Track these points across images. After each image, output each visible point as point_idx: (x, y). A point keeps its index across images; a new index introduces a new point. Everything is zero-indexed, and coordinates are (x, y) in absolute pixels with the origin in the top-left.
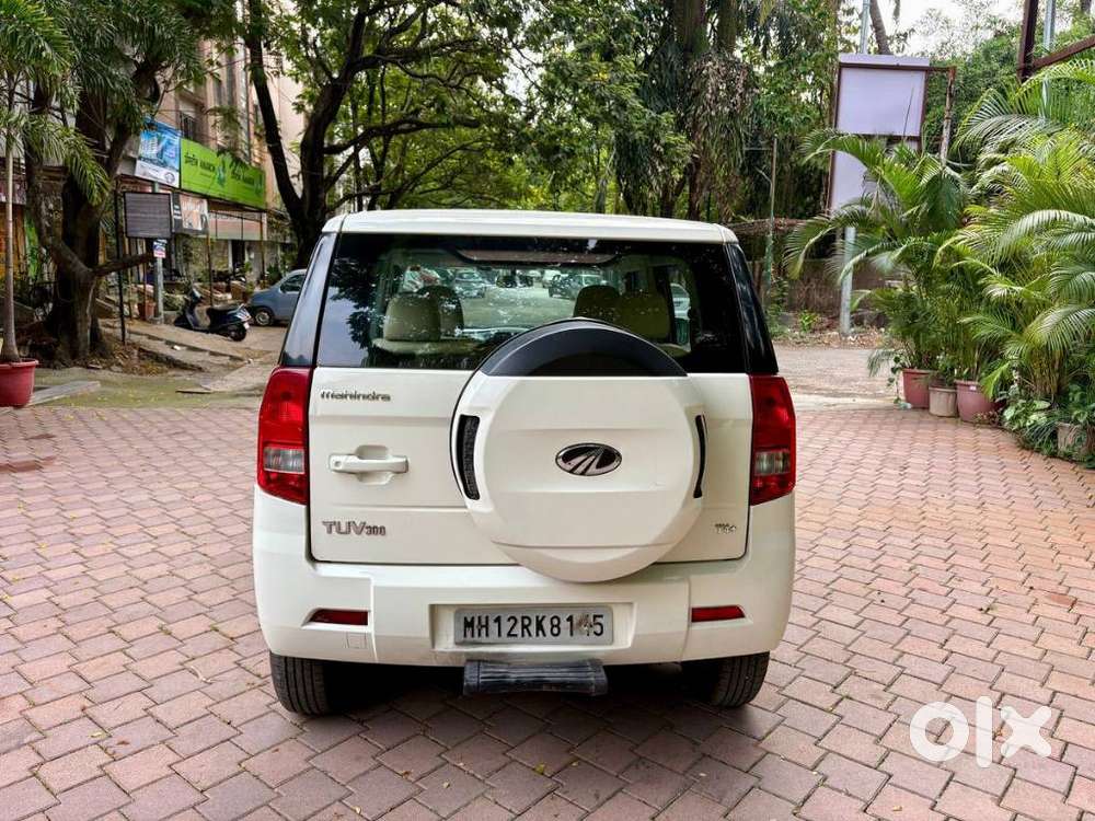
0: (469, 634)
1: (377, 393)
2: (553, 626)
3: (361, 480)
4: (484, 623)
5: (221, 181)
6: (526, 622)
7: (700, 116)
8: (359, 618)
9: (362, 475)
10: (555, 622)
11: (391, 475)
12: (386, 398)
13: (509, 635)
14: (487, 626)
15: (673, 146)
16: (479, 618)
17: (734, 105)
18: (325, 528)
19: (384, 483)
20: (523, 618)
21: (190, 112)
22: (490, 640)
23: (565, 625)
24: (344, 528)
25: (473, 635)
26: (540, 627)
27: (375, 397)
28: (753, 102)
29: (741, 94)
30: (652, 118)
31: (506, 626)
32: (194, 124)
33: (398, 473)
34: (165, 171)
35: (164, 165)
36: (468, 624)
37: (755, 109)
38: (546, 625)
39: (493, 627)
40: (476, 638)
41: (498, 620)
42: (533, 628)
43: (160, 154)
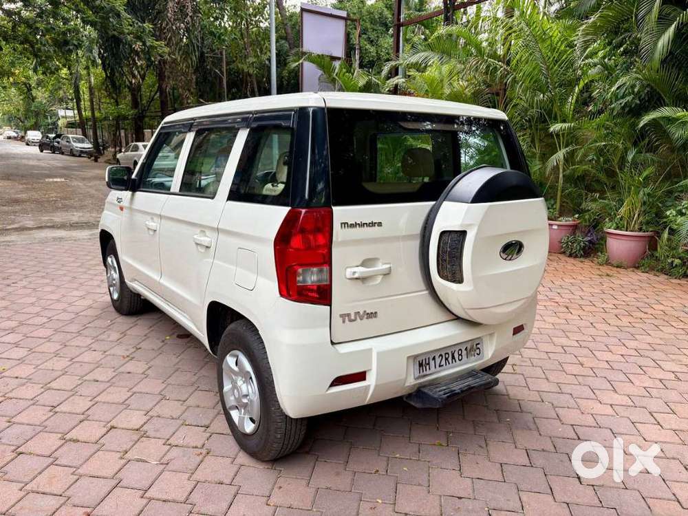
0: (421, 371)
1: (374, 222)
2: (459, 355)
3: (363, 283)
4: (427, 362)
6: (447, 356)
7: (165, 28)
8: (361, 376)
9: (363, 279)
10: (460, 353)
11: (381, 277)
12: (380, 224)
13: (440, 366)
14: (429, 364)
15: (156, 48)
16: (425, 360)
17: (188, 24)
18: (341, 320)
19: (377, 282)
20: (446, 354)
22: (430, 372)
23: (464, 353)
24: (353, 317)
25: (423, 371)
26: (453, 357)
27: (372, 224)
28: (200, 23)
29: (191, 17)
30: (140, 27)
31: (438, 360)
33: (385, 275)
36: (421, 365)
37: (202, 29)
38: (456, 355)
39: (432, 363)
40: (425, 372)
41: (434, 358)
42: (450, 359)
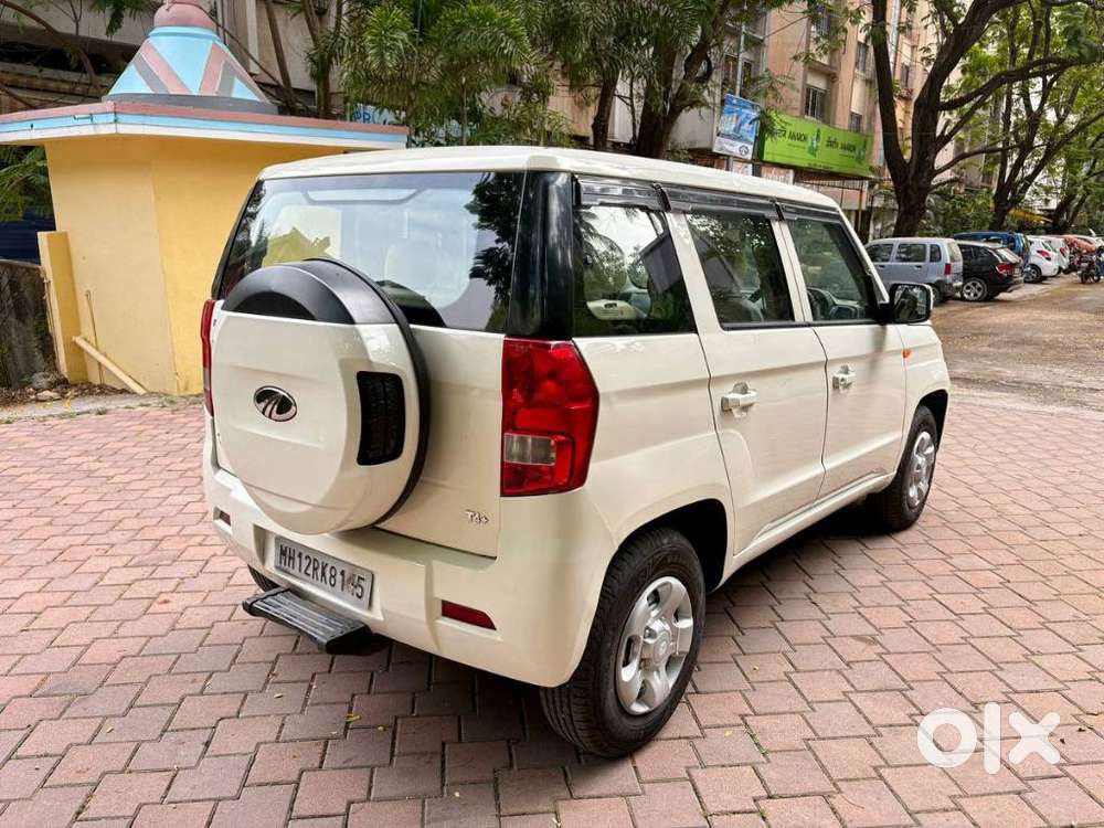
0: (283, 561)
2: (331, 576)
4: (291, 555)
5: (813, 151)
6: (316, 565)
10: (333, 572)
13: (306, 573)
16: (289, 549)
20: (315, 560)
21: (819, 83)
22: (295, 572)
23: (339, 578)
25: (285, 563)
26: (323, 573)
31: (304, 564)
32: (823, 95)
34: (739, 144)
35: (739, 139)
36: (283, 553)
38: (328, 573)
39: (297, 561)
40: (287, 567)
41: (300, 555)
42: (319, 573)
43: (737, 129)
